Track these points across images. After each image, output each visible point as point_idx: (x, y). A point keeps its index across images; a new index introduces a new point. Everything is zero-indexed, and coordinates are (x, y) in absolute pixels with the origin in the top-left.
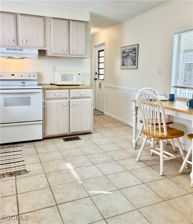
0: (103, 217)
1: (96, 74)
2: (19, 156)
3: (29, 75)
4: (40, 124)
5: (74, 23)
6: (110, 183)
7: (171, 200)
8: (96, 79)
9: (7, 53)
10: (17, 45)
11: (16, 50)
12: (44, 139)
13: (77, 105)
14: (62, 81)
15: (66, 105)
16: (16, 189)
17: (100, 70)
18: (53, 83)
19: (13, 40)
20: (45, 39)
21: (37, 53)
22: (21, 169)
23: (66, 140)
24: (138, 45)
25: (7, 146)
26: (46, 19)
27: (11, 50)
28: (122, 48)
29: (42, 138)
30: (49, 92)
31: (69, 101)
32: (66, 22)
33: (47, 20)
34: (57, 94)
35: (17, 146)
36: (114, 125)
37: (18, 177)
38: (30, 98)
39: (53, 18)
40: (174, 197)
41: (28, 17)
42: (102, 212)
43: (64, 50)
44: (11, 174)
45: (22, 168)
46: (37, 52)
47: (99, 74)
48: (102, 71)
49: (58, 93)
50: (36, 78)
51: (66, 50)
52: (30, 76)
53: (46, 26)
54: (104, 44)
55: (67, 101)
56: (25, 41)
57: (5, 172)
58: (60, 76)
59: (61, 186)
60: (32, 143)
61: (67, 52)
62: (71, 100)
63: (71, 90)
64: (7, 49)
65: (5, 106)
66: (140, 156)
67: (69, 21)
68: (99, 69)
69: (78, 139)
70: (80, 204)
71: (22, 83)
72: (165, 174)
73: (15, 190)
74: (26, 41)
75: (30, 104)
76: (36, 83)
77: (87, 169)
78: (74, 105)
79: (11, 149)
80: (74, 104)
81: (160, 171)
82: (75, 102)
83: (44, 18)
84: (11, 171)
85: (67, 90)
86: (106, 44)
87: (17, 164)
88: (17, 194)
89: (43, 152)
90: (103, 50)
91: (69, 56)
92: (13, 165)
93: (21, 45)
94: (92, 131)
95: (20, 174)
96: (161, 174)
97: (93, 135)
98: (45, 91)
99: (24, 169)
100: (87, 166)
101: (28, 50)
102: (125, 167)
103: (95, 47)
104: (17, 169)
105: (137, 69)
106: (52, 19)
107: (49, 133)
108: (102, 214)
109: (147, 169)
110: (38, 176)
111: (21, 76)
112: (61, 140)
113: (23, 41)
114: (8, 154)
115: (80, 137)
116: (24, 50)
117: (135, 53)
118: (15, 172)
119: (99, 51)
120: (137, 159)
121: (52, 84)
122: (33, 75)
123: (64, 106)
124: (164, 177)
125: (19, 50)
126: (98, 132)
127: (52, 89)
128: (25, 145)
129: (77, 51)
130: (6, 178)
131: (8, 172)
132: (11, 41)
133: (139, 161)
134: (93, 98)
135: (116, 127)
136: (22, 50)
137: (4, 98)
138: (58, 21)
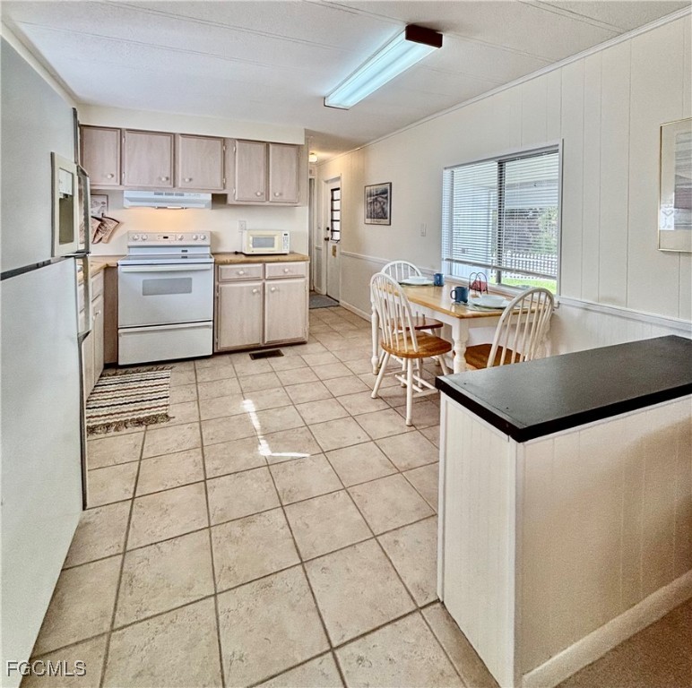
0: (281, 503)
1: (328, 229)
2: (161, 388)
3: (194, 237)
4: (207, 326)
5: (277, 147)
6: (312, 440)
7: (411, 472)
8: (327, 239)
9: (156, 201)
10: (174, 186)
11: (172, 194)
12: (216, 354)
13: (279, 291)
14: (254, 247)
15: (258, 292)
16: (142, 450)
17: (335, 223)
18: (238, 251)
19: (167, 179)
20: (224, 176)
21: (211, 198)
22: (160, 413)
23: (255, 357)
24: (391, 184)
25: (145, 368)
26: (227, 142)
27: (161, 194)
28: (368, 188)
29: (211, 353)
30: (227, 269)
31: (264, 284)
32: (262, 147)
33: (229, 144)
34: (241, 272)
35: (163, 369)
36: (352, 327)
37: (150, 427)
38: (191, 279)
39: (238, 140)
40: (417, 465)
41: (195, 140)
42: (281, 494)
43: (259, 194)
44: (139, 422)
45: (161, 411)
46: (209, 197)
47: (333, 231)
48: (337, 226)
49: (242, 269)
50: (207, 242)
51: (262, 194)
52: (196, 239)
53: (227, 153)
54: (338, 179)
55: (260, 284)
56: (187, 180)
57: (129, 418)
58: (251, 238)
59: (222, 446)
60: (192, 363)
61: (264, 198)
62: (267, 283)
63: (267, 265)
64: (155, 194)
65: (144, 294)
66: (378, 389)
67: (267, 144)
68: (332, 221)
69: (278, 354)
70: (246, 479)
71: (183, 251)
72: (415, 422)
73: (139, 452)
74: (191, 180)
75: (190, 292)
76: (208, 251)
77: (279, 414)
78: (273, 292)
79: (150, 375)
80: (273, 289)
81: (406, 415)
82: (274, 285)
83: (224, 140)
84: (142, 416)
85: (260, 265)
86: (343, 178)
87: (154, 403)
88: (141, 459)
89: (208, 379)
90: (338, 189)
91: (267, 203)
92: (147, 405)
93: (180, 186)
94: (306, 339)
95: (156, 422)
96: (407, 422)
97: (309, 347)
98: (220, 266)
99: (164, 412)
100: (279, 408)
101: (192, 194)
102: (348, 409)
103: (327, 182)
104: (153, 412)
105: (390, 224)
106: (237, 142)
107: (225, 344)
108: (281, 497)
109: (387, 414)
110: (186, 427)
111: (181, 239)
112: (247, 357)
113: (184, 180)
114: (142, 384)
115: (282, 350)
116: (185, 194)
117: (386, 198)
118: (148, 418)
119: (333, 190)
120: (373, 395)
121: (236, 253)
122: (202, 237)
123: (254, 294)
124: (413, 428)
125: (177, 195)
126: (318, 341)
127: (232, 263)
128: (178, 366)
129: (281, 194)
130: (129, 429)
131: (135, 417)
132: (164, 179)
133: (377, 397)
134: (308, 278)
135: (355, 330)
136: (182, 195)
137: (144, 281)
138: (248, 145)
